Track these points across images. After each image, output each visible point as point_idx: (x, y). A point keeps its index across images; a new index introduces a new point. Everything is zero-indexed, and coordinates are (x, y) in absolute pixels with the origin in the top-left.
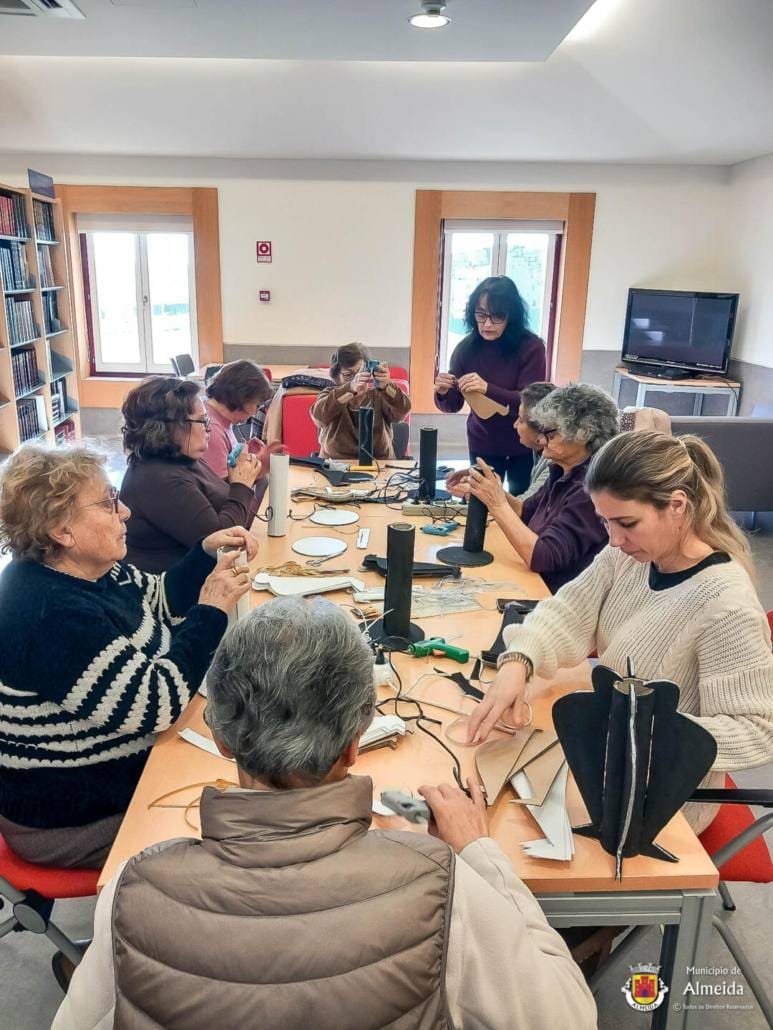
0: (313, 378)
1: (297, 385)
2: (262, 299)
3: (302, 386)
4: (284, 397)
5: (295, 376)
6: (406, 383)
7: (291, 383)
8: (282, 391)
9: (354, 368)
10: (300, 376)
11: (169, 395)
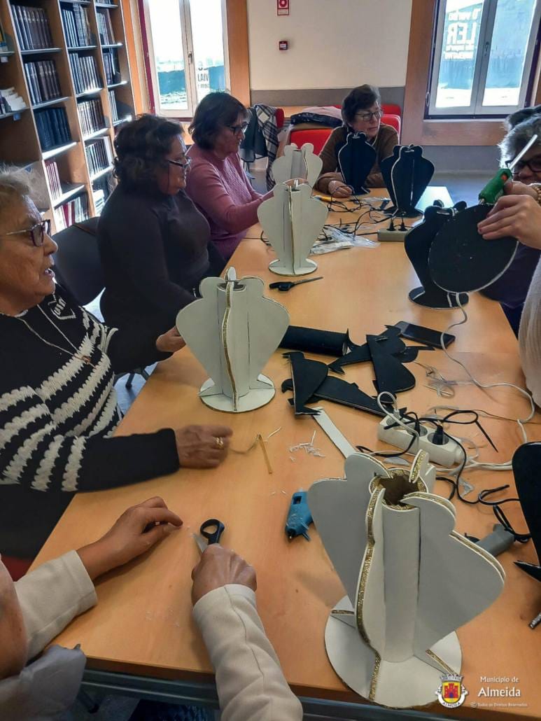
0: (316, 115)
1: (302, 122)
2: (281, 49)
3: (307, 122)
4: (292, 132)
5: (301, 114)
6: (398, 118)
7: (297, 120)
8: (291, 127)
9: (372, 110)
10: (305, 113)
11: (149, 135)
